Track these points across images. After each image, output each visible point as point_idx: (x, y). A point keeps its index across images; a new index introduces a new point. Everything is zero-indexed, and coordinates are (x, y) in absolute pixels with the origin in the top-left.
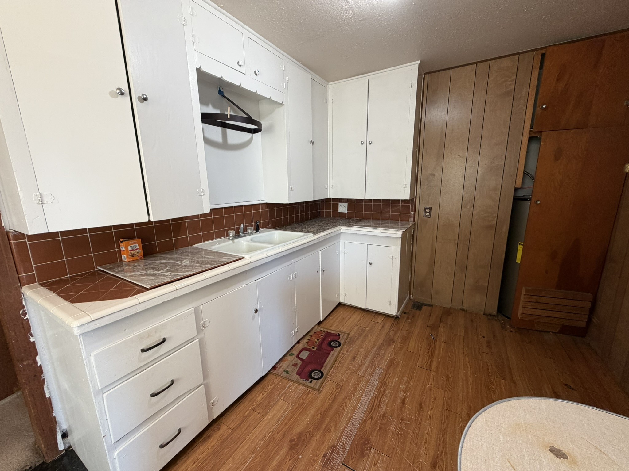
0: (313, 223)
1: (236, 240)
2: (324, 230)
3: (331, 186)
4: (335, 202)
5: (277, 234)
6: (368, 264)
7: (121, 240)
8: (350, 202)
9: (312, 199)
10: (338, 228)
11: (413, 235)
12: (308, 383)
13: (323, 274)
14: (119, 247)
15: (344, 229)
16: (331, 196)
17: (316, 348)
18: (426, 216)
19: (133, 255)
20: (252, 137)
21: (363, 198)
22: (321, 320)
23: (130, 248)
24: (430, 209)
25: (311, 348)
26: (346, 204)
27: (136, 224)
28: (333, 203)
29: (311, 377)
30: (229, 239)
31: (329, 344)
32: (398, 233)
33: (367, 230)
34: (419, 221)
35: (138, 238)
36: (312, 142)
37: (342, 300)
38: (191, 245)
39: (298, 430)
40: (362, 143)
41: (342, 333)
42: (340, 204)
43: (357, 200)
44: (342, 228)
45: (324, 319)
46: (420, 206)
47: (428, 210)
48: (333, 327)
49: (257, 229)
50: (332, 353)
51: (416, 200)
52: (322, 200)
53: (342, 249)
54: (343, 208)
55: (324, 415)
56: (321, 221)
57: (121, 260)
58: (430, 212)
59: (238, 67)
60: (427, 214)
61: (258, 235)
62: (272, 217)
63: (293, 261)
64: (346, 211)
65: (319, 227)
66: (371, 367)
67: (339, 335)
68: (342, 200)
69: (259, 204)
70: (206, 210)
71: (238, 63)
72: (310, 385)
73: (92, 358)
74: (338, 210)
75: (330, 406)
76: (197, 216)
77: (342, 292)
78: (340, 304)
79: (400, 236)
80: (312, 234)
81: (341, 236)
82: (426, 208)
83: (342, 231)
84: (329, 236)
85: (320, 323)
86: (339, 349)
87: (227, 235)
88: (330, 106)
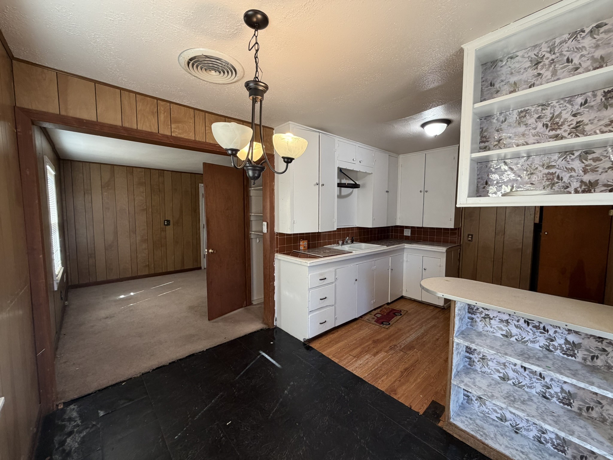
0: (386, 241)
1: (343, 246)
2: (393, 245)
3: (399, 218)
4: (402, 228)
5: (363, 245)
6: (423, 270)
7: (301, 240)
8: (413, 228)
9: (385, 226)
10: (403, 244)
11: (460, 254)
12: (381, 325)
13: (391, 272)
14: (300, 243)
15: (407, 246)
16: (398, 223)
17: (385, 314)
18: (469, 240)
19: (305, 247)
20: (353, 191)
21: (421, 226)
22: (389, 302)
23: (304, 244)
24: (472, 235)
25: (383, 313)
26: (410, 230)
27: (306, 233)
28: (400, 229)
29: (383, 324)
30: (339, 245)
31: (394, 314)
32: (444, 249)
33: (422, 246)
34: (464, 244)
35: (306, 240)
36: (387, 192)
37: (404, 294)
38: (323, 246)
39: (377, 338)
40: (421, 192)
41: (403, 310)
42: (405, 230)
43: (418, 228)
44: (405, 244)
45: (391, 301)
46: (465, 233)
47: (470, 236)
48: (397, 306)
49: (352, 242)
50: (395, 317)
51: (461, 229)
52: (392, 227)
53: (405, 259)
54: (407, 233)
55: (390, 337)
56: (391, 240)
57: (300, 249)
58: (472, 238)
59: (353, 162)
60: (470, 239)
61: (352, 245)
62: (360, 235)
63: (375, 259)
64: (410, 235)
65: (390, 243)
66: (420, 326)
67: (401, 311)
68: (407, 227)
69: (353, 228)
70: (335, 229)
71: (353, 159)
72: (382, 326)
73: (309, 276)
74: (403, 234)
75: (393, 335)
76: (326, 232)
77: (404, 289)
78: (402, 297)
79: (445, 251)
80: (386, 246)
81: (405, 250)
82: (469, 235)
83: (405, 247)
84: (396, 249)
85: (388, 304)
86: (400, 316)
87: (338, 243)
88: (400, 169)
